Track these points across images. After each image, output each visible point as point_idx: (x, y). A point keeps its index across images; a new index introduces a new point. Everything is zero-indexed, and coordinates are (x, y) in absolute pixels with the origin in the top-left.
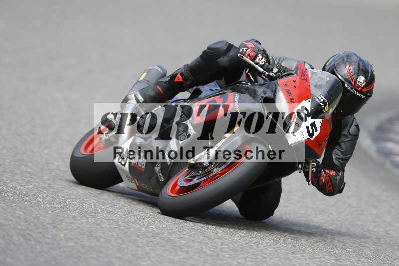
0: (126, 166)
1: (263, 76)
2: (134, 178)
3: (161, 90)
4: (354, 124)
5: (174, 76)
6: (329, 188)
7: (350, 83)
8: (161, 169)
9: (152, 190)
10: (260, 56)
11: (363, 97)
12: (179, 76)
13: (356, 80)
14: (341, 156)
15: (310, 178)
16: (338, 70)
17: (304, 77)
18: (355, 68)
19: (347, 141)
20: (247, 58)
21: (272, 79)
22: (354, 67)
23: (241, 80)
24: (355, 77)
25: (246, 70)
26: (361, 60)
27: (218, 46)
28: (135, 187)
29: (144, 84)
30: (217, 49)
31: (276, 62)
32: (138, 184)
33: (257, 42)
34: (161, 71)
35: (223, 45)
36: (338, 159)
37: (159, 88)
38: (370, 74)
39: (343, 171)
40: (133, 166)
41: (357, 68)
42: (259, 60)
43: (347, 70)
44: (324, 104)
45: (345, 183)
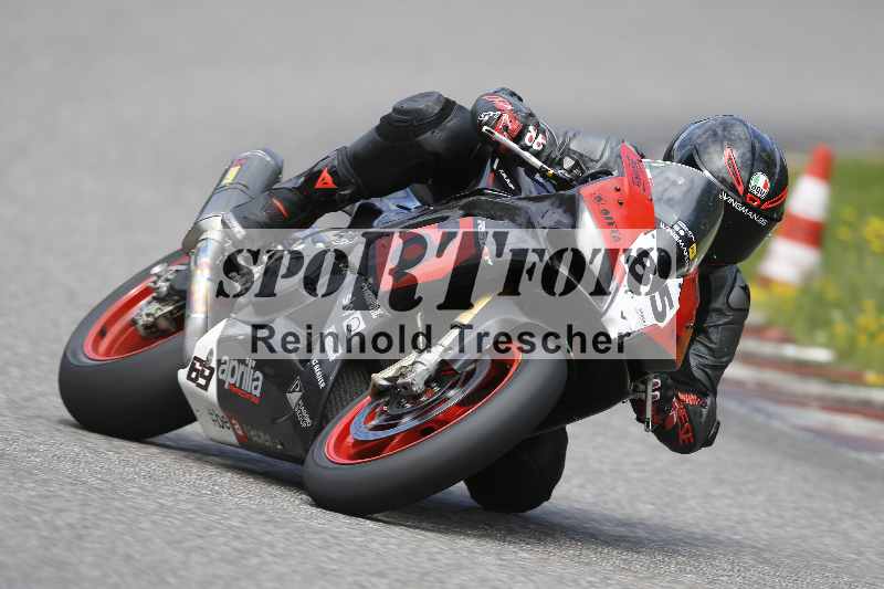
0: (209, 389)
1: (537, 176)
2: (230, 419)
3: (281, 208)
4: (738, 283)
5: (312, 176)
6: (685, 437)
7: (733, 188)
8: (302, 398)
9: (279, 447)
10: (532, 131)
11: (763, 222)
12: (325, 174)
13: (749, 182)
14: (710, 360)
15: (649, 414)
16: (706, 158)
17: (638, 179)
18: (744, 154)
19: (725, 324)
20: (502, 133)
21: (562, 184)
22: (742, 150)
23: (481, 186)
24: (744, 174)
25: (493, 162)
26: (756, 136)
27: (421, 105)
28: (233, 439)
29: (236, 192)
30: (418, 111)
31: (559, 142)
32: (240, 432)
33: (513, 94)
34: (272, 162)
35: (430, 104)
36: (702, 367)
37: (278, 204)
38: (778, 167)
39: (715, 394)
40: (230, 390)
41: (749, 155)
42: (531, 140)
43: (724, 160)
44: (688, 242)
45: (719, 423)
